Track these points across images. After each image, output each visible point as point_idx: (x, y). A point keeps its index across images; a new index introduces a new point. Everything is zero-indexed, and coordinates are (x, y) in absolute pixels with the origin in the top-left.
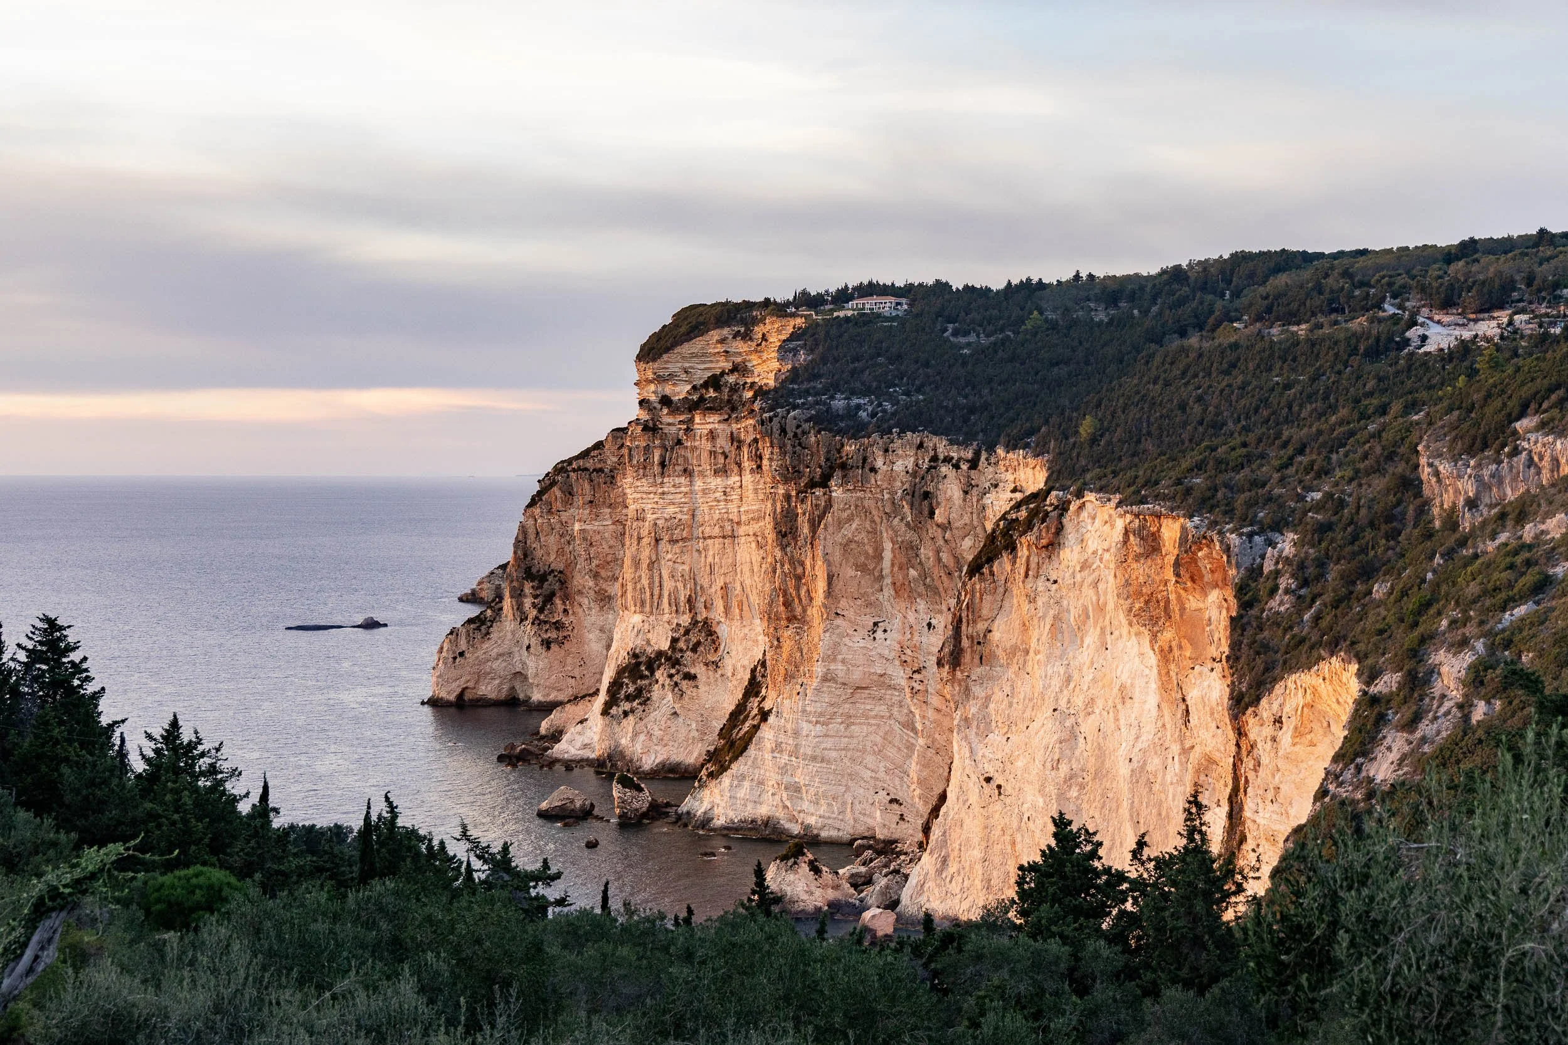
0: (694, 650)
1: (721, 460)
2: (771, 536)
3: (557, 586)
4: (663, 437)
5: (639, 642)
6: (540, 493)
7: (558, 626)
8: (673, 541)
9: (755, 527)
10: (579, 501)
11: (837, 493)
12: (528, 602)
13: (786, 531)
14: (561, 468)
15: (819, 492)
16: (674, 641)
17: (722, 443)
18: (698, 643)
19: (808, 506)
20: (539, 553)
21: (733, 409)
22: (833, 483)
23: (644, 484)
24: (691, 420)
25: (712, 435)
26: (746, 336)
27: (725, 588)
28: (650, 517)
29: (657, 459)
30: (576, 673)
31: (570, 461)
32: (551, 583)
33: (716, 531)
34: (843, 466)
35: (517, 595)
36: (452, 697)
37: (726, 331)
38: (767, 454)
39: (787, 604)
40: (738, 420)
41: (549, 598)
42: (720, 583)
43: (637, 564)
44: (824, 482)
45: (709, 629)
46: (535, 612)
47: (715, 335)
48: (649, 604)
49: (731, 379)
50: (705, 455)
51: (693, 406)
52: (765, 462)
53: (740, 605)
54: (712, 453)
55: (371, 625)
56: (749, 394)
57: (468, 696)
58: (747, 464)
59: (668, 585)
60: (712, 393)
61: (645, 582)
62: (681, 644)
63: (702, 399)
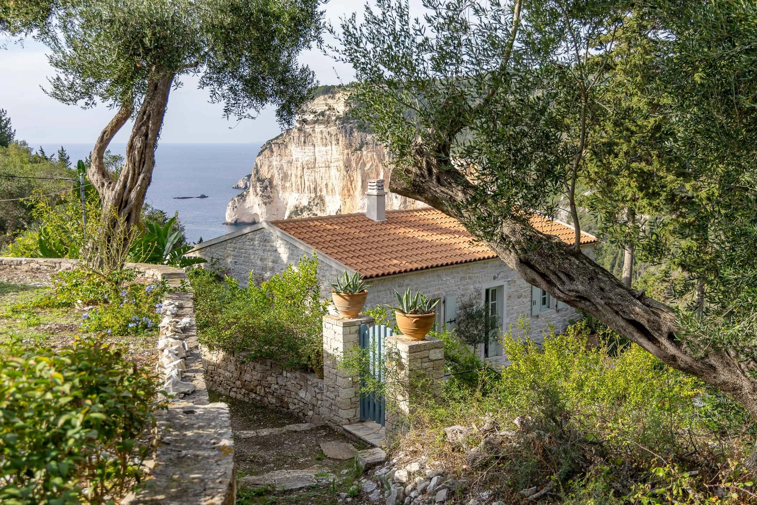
0: (316, 205)
1: (325, 140)
2: (343, 167)
3: (268, 184)
4: (305, 132)
5: (297, 203)
6: (262, 152)
7: (269, 197)
8: (308, 168)
9: (336, 164)
10: (275, 154)
11: (365, 153)
12: (258, 189)
13: (348, 167)
14: (269, 143)
15: (359, 152)
16: (310, 202)
17: (325, 134)
18: (318, 203)
19: (355, 157)
20: (261, 172)
21: (329, 123)
22: (363, 149)
23: (299, 149)
24: (314, 127)
25: (322, 132)
26: (333, 98)
27: (327, 185)
28: (301, 161)
29: (303, 139)
30: (275, 213)
31: (272, 141)
32: (267, 183)
33: (323, 165)
34: (367, 143)
35: (255, 187)
36: (233, 222)
37: (326, 96)
38: (341, 139)
39: (349, 191)
40: (330, 127)
41: (266, 188)
42: (325, 183)
43: (296, 176)
44: (360, 149)
45: (322, 199)
46: (261, 193)
47: (322, 97)
48: (300, 189)
49: (328, 113)
50: (319, 139)
51: (315, 122)
52: (340, 142)
53: (332, 190)
54: (322, 138)
55: (203, 197)
56: (334, 118)
57: (238, 221)
58: (334, 142)
59: (307, 184)
60: (321, 118)
61: (299, 182)
62: (312, 204)
63: (318, 119)
